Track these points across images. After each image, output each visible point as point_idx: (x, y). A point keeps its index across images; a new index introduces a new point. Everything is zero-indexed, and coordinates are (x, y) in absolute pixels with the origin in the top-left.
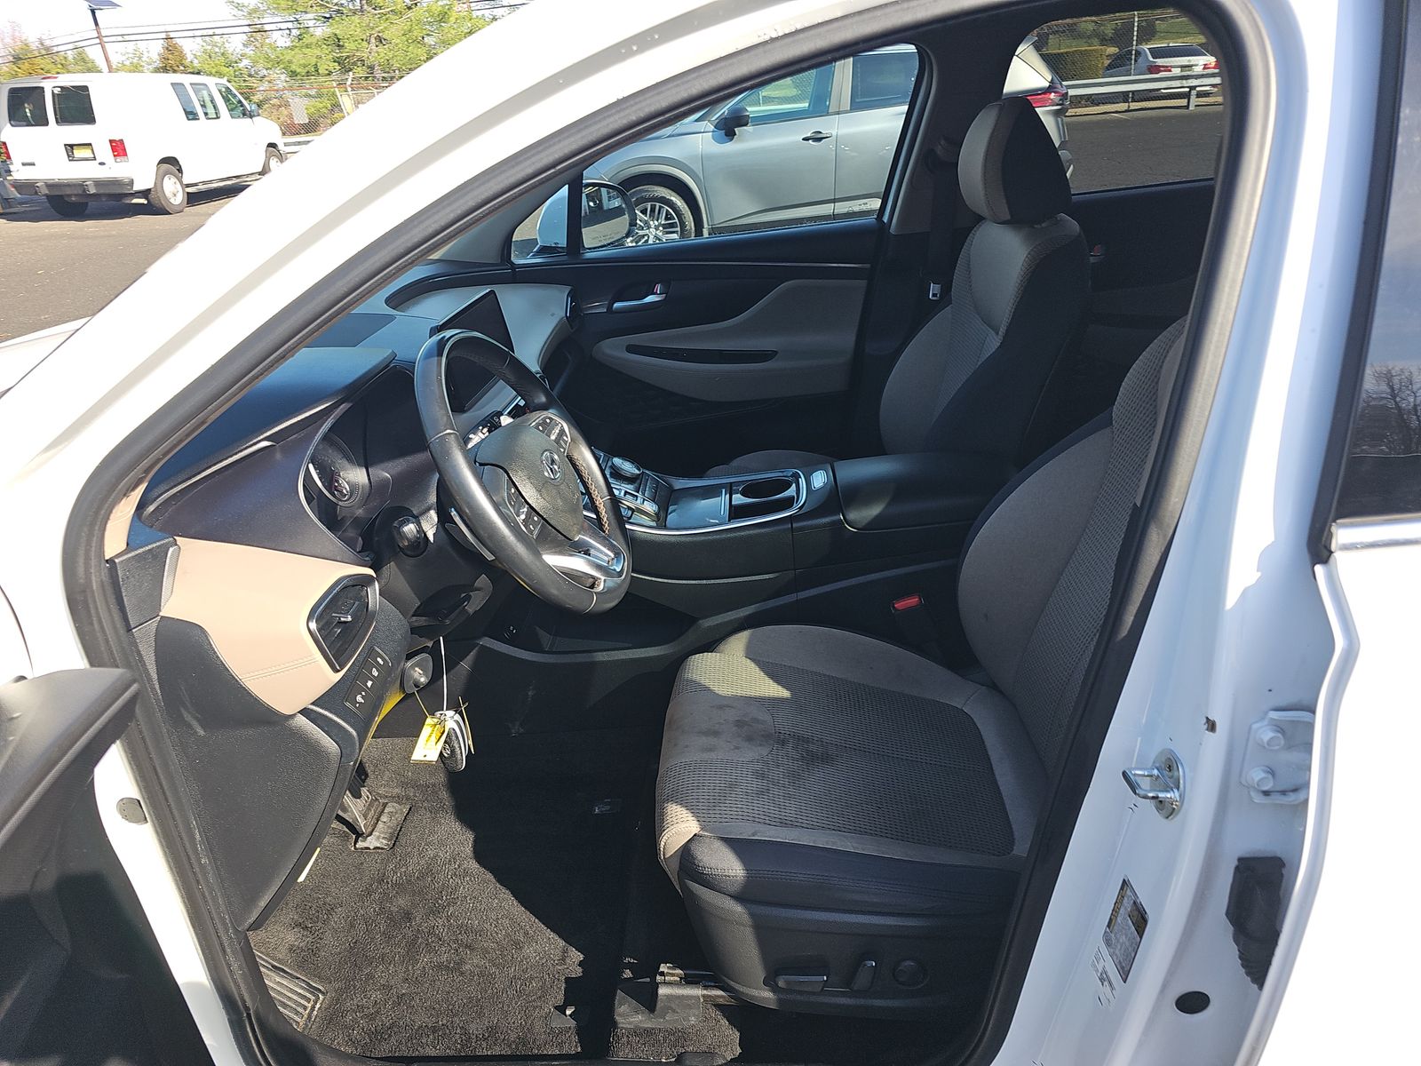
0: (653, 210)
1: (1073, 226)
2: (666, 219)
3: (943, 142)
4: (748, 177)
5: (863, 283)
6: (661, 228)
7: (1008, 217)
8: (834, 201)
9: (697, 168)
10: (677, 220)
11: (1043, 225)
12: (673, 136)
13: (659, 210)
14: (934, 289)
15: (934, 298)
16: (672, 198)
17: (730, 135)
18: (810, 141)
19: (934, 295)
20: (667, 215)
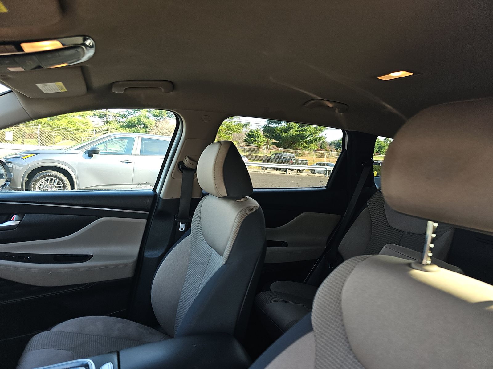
0: (51, 180)
1: (255, 203)
2: (58, 184)
3: (187, 159)
4: (97, 173)
5: (145, 221)
6: (54, 188)
7: (226, 195)
8: (132, 184)
9: (74, 166)
10: (62, 185)
11: (241, 200)
12: (65, 153)
13: (55, 181)
14: (182, 226)
15: (182, 231)
16: (61, 177)
17: (91, 156)
18: (124, 163)
19: (182, 229)
20: (58, 183)
